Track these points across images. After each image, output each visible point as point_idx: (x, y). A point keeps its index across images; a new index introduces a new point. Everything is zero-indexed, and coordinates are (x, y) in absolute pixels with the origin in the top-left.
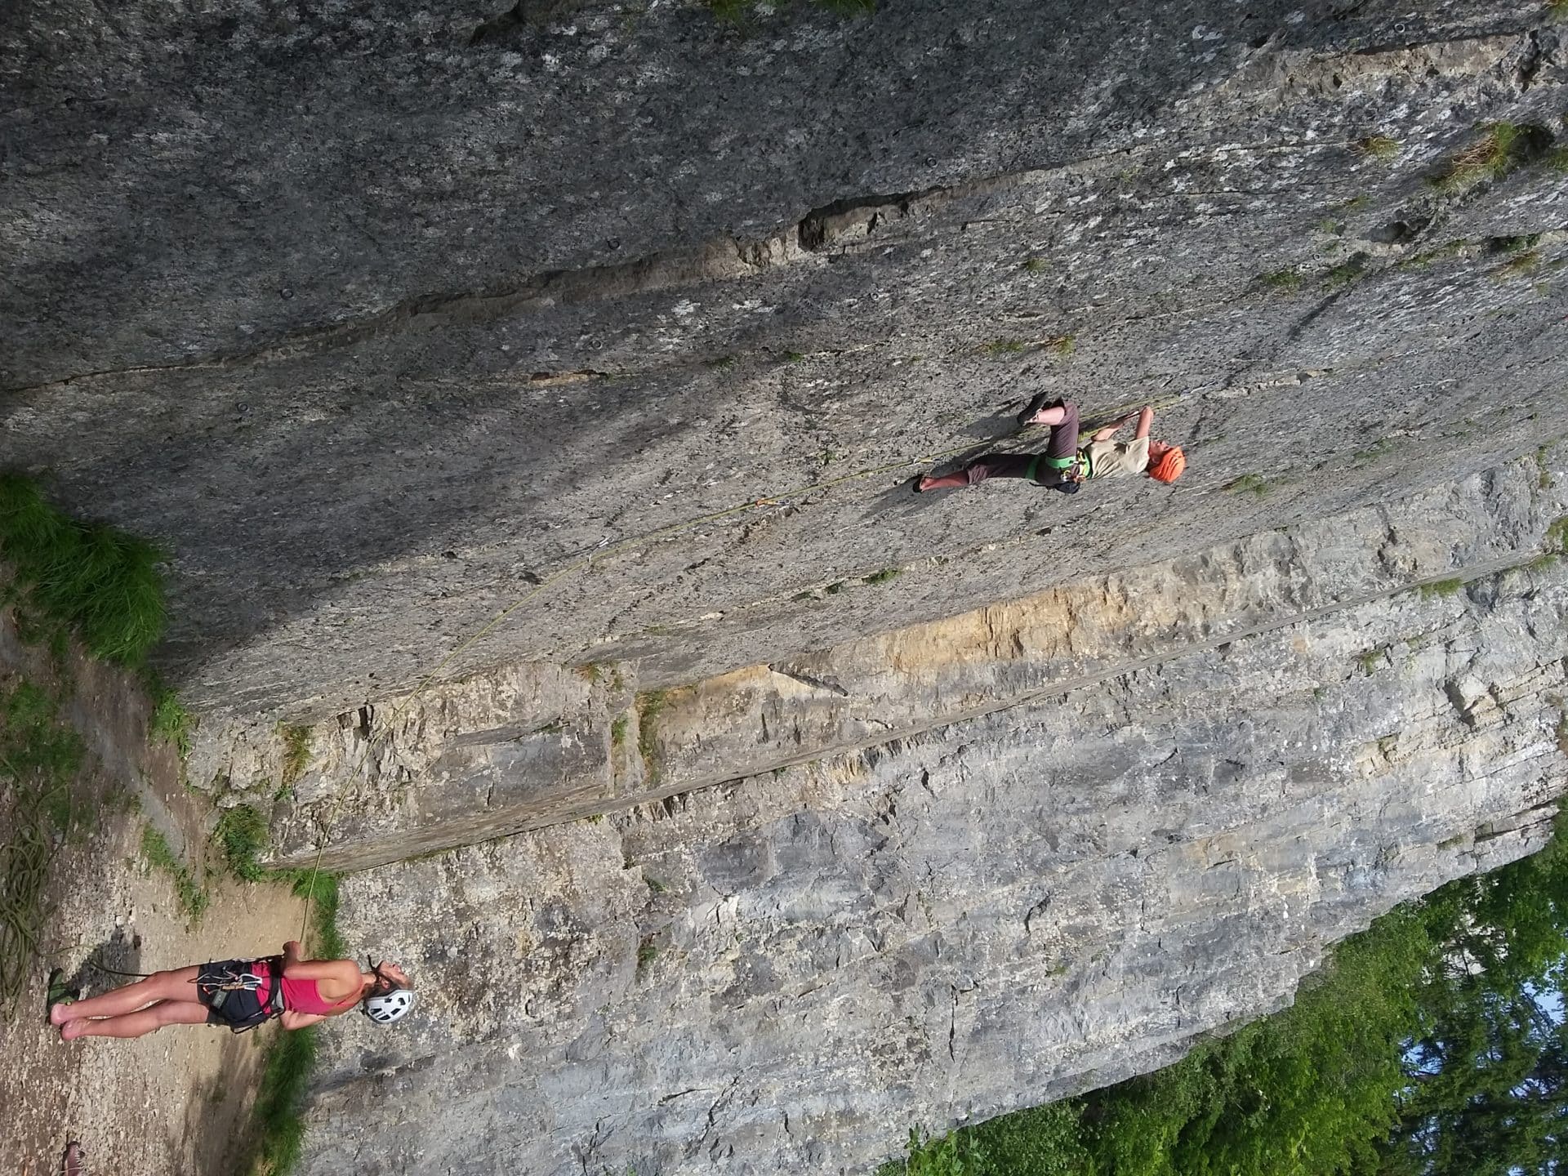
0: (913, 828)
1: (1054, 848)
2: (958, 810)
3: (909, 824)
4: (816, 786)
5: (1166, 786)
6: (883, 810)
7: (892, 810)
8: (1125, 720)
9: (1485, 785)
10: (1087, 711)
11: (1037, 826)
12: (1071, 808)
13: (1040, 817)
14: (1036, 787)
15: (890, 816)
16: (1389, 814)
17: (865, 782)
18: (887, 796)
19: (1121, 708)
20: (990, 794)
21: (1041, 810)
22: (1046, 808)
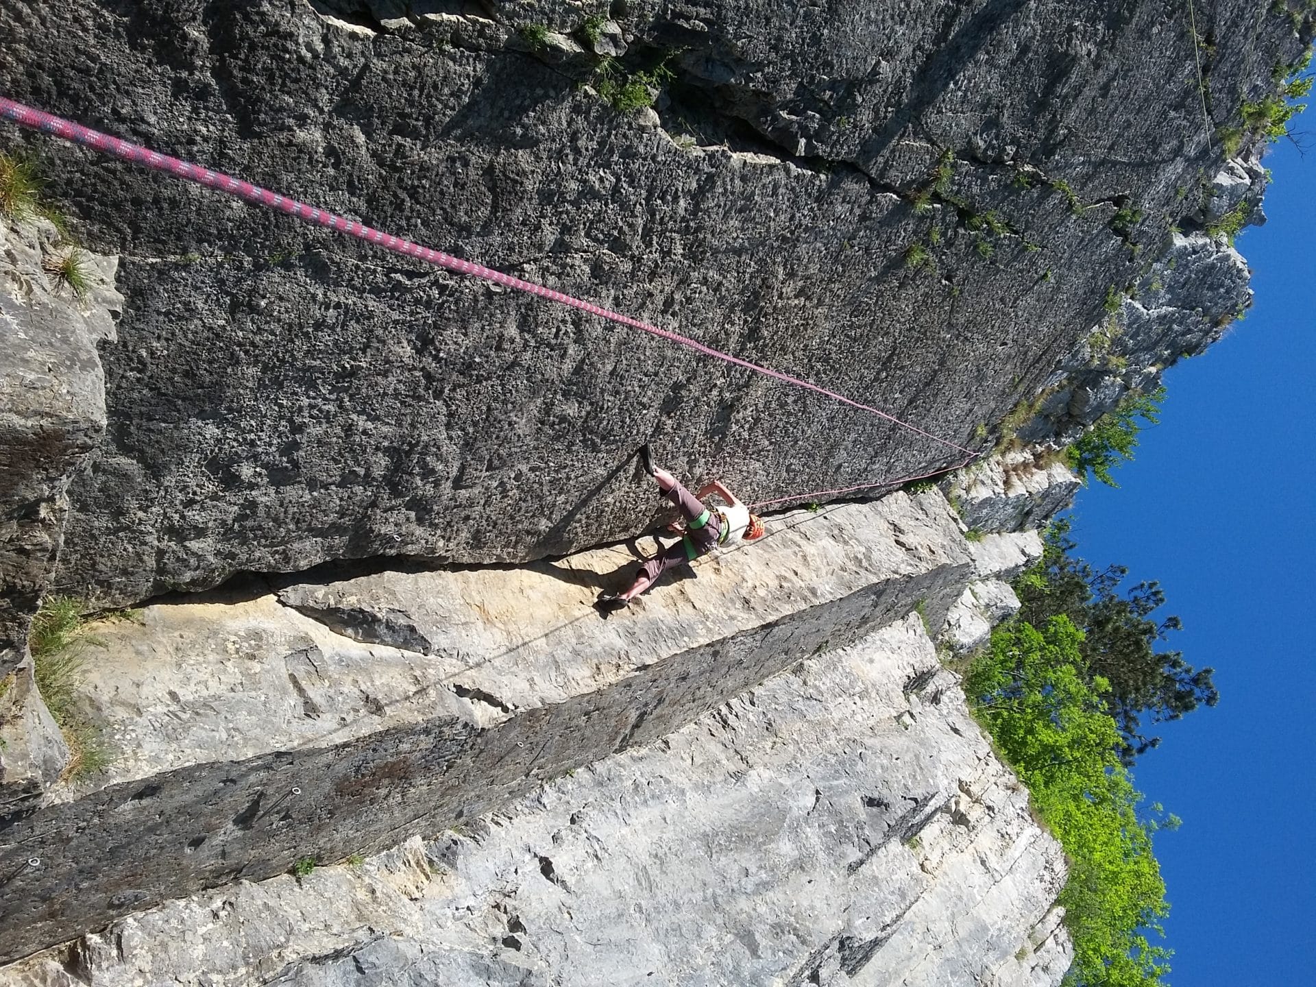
0: (560, 948)
1: (754, 952)
2: (611, 910)
3: (551, 943)
4: (375, 900)
5: (831, 843)
6: (501, 931)
7: (515, 925)
8: (744, 766)
9: (1011, 883)
10: (698, 760)
11: (720, 921)
12: (749, 884)
13: (717, 907)
14: (692, 862)
15: (518, 935)
16: (962, 933)
17: (448, 893)
18: (497, 906)
19: (732, 751)
20: (644, 879)
21: (714, 897)
22: (719, 892)
